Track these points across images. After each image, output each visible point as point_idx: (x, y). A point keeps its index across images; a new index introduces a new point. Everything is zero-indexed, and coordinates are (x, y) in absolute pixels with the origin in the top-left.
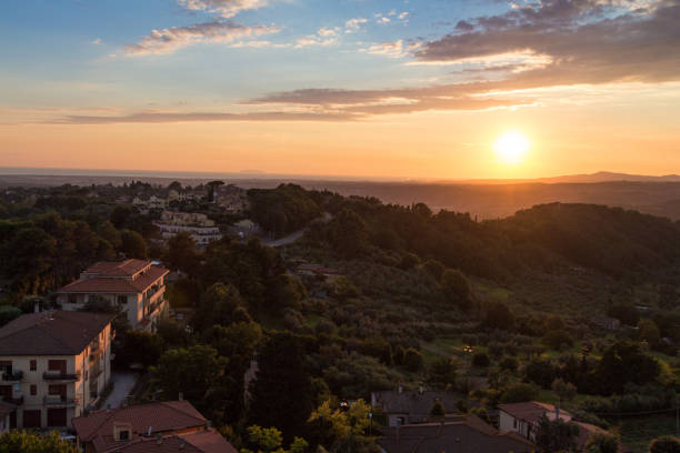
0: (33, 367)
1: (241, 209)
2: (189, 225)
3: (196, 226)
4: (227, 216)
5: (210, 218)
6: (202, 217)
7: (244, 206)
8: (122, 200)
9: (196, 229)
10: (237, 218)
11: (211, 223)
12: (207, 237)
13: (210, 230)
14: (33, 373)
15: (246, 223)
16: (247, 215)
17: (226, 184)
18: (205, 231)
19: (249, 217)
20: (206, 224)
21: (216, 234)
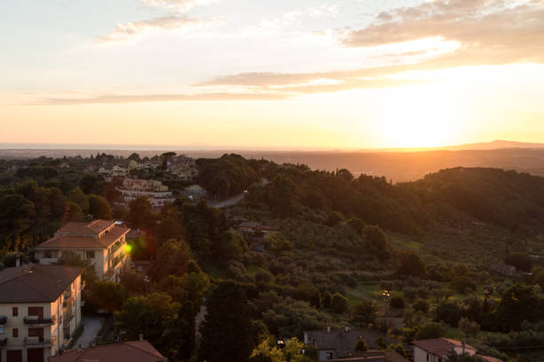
0: (15, 313)
1: (190, 175)
2: (147, 190)
3: (152, 190)
4: (179, 182)
5: (164, 183)
6: (157, 183)
7: (193, 173)
8: (90, 170)
9: (152, 193)
10: (188, 184)
11: (166, 188)
12: (162, 200)
13: (165, 194)
14: (15, 318)
15: (196, 188)
16: (196, 181)
17: (178, 155)
18: (160, 195)
19: (197, 183)
20: (161, 189)
21: (170, 197)
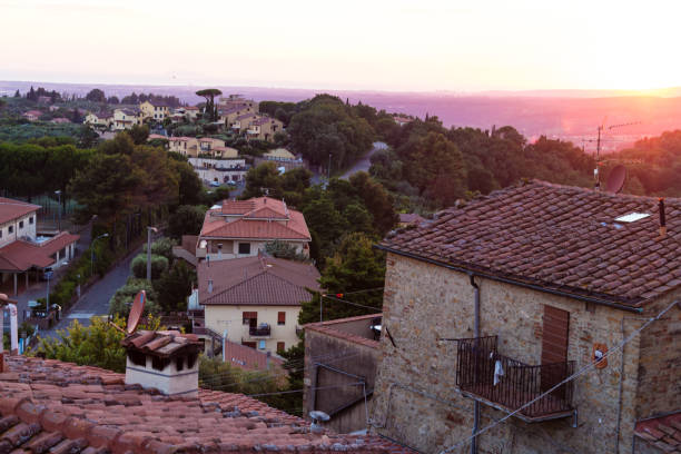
0: (281, 320)
1: (269, 131)
2: (200, 156)
3: (209, 156)
4: (252, 143)
5: (228, 144)
6: (218, 144)
7: (274, 128)
9: (212, 162)
10: (267, 147)
11: (233, 152)
12: (230, 174)
13: (234, 163)
14: (281, 327)
15: (281, 154)
16: (280, 142)
17: (225, 95)
18: (226, 164)
19: (284, 145)
20: (226, 155)
21: (241, 169)
